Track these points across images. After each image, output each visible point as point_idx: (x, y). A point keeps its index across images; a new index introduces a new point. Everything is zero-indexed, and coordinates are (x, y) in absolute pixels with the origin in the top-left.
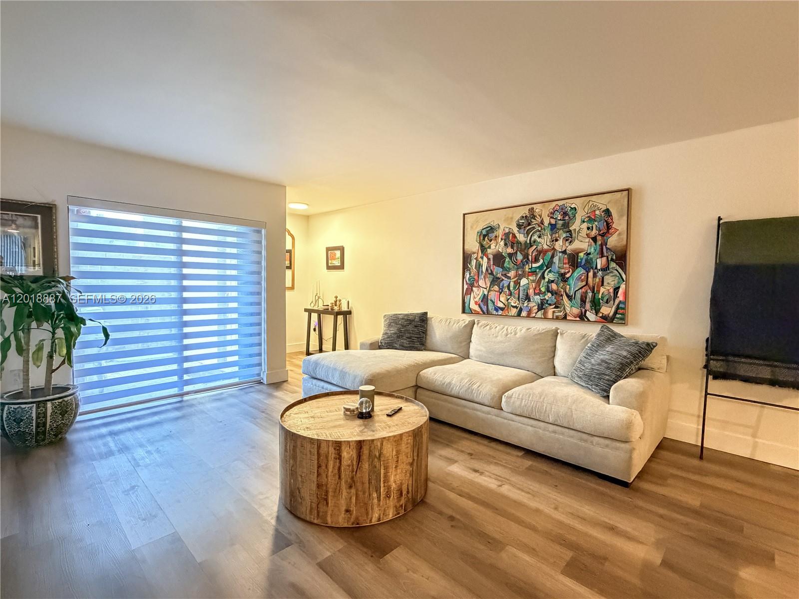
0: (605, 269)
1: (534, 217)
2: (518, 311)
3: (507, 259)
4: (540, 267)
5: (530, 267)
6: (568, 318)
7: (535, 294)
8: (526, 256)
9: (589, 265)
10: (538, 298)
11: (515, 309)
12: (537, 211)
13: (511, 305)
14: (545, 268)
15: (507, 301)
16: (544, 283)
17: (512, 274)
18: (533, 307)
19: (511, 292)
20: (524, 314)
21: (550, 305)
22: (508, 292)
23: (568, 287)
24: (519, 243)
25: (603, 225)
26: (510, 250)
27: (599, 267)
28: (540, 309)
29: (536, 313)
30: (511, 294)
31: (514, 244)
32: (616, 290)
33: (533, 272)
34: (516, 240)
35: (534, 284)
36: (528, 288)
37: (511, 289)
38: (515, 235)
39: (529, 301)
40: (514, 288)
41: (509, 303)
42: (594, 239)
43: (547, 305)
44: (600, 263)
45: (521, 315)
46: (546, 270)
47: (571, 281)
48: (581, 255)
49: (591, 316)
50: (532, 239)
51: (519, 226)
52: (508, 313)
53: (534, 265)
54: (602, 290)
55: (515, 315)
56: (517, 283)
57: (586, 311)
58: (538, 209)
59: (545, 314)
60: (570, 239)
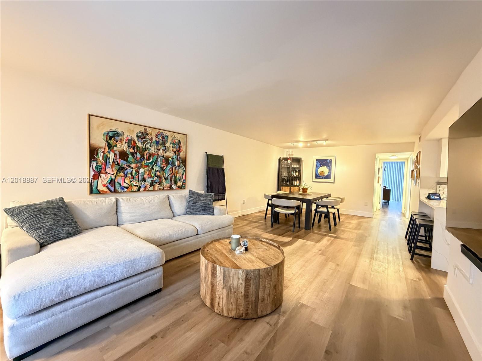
0: (179, 166)
1: (147, 134)
2: (138, 188)
3: (130, 156)
4: (151, 163)
5: (145, 162)
6: (165, 189)
7: (148, 178)
8: (143, 156)
9: (173, 164)
10: (150, 180)
11: (136, 187)
12: (149, 131)
13: (134, 185)
14: (154, 164)
15: (131, 182)
16: (153, 171)
17: (134, 165)
18: (147, 185)
19: (133, 177)
20: (142, 189)
21: (156, 183)
22: (131, 177)
23: (165, 173)
24: (138, 147)
25: (178, 147)
26: (132, 150)
27: (177, 165)
28: (151, 186)
29: (149, 188)
30: (133, 178)
31: (135, 147)
32: (183, 175)
33: (147, 165)
34: (136, 145)
35: (148, 172)
36: (144, 174)
37: (133, 175)
38: (135, 142)
39: (145, 181)
40: (136, 174)
41: (132, 184)
42: (175, 152)
43: (155, 183)
44: (177, 163)
45: (140, 190)
46: (154, 165)
47: (166, 171)
48: (170, 159)
49: (174, 187)
50: (146, 147)
51: (138, 137)
52: (131, 190)
53: (148, 162)
54: (178, 175)
55: (136, 191)
56: (137, 171)
57: (172, 185)
58: (149, 130)
59: (154, 188)
60: (165, 150)
